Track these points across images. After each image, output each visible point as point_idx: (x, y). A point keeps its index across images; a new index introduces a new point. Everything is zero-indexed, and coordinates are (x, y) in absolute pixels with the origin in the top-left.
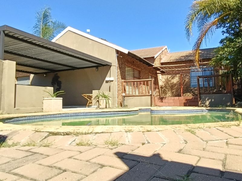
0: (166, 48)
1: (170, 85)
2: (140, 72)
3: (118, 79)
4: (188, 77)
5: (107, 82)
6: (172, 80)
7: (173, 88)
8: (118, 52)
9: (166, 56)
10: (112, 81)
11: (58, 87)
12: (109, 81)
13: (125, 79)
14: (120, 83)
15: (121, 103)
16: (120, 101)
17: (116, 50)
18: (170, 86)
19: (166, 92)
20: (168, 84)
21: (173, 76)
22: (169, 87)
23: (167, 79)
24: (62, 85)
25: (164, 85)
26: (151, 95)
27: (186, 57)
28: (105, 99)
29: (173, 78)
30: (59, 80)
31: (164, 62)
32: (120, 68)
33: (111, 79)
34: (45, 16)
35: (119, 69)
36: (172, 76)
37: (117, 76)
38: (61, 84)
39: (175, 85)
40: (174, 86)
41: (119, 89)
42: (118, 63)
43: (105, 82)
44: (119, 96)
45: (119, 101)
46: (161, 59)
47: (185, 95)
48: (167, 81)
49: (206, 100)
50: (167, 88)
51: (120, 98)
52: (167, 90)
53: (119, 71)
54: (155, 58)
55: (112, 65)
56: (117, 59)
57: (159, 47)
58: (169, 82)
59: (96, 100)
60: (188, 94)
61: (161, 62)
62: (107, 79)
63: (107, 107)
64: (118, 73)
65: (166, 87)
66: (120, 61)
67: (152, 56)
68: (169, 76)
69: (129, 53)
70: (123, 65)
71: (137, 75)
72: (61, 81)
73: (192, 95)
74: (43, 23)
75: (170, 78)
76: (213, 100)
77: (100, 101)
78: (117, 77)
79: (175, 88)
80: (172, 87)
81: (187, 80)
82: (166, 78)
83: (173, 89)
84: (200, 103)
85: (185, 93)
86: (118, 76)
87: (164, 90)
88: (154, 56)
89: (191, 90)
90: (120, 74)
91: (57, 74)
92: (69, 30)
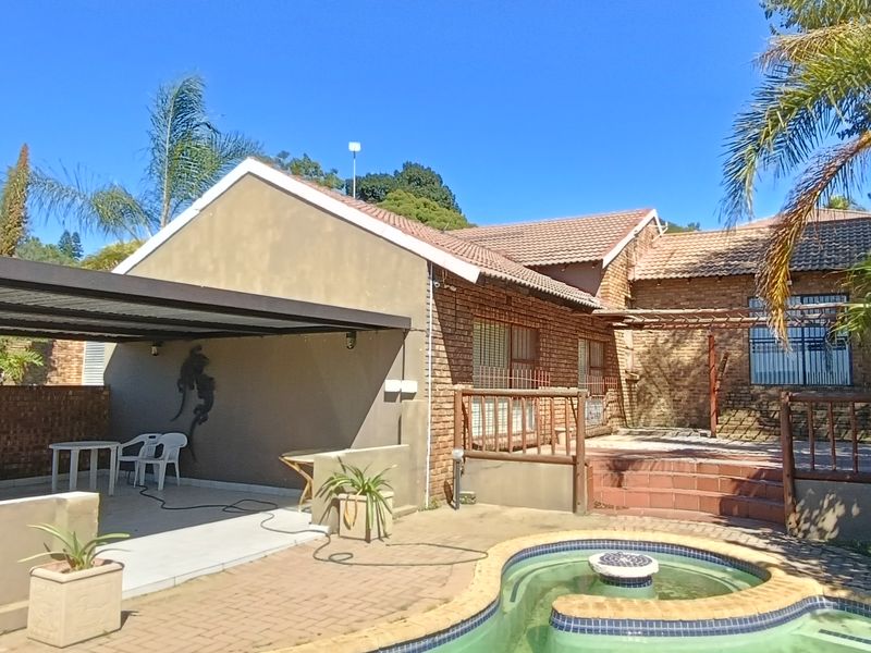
0: (654, 219)
1: (667, 371)
2: (536, 335)
3: (438, 386)
4: (739, 342)
5: (390, 397)
6: (675, 351)
7: (678, 383)
8: (436, 271)
9: (650, 251)
10: (411, 396)
11: (202, 402)
12: (397, 393)
13: (468, 379)
14: (444, 399)
15: (446, 486)
16: (443, 476)
17: (429, 262)
18: (664, 375)
19: (647, 397)
20: (658, 366)
21: (681, 336)
22: (662, 379)
23: (655, 344)
24: (215, 392)
25: (641, 370)
26: (574, 462)
27: (733, 259)
28: (364, 498)
29: (678, 342)
30: (208, 371)
31: (643, 277)
32: (446, 336)
33: (409, 386)
34: (183, 105)
35: (442, 342)
36: (674, 335)
37: (430, 373)
38: (213, 388)
39: (688, 370)
40: (682, 374)
41: (440, 426)
42: (436, 315)
43: (381, 395)
44: (441, 457)
45: (436, 478)
46: (629, 266)
47: (726, 418)
48: (654, 355)
49: (825, 506)
50: (654, 383)
51: (444, 463)
52: (653, 389)
53: (443, 348)
54: (604, 266)
55: (413, 326)
56: (432, 301)
57: (624, 212)
58: (664, 359)
59: (328, 502)
60: (742, 414)
61: (631, 278)
62: (391, 385)
63: (374, 534)
64: (438, 360)
65: (647, 375)
66: (448, 305)
67: (593, 259)
68: (663, 335)
69: (482, 276)
70: (462, 320)
71: (523, 348)
72: (212, 379)
73: (758, 420)
74: (171, 132)
75: (667, 341)
76: (855, 510)
77: (342, 503)
78: (430, 379)
79: (686, 383)
80: (675, 377)
81: (736, 354)
82: (652, 340)
83: (675, 386)
84: (792, 519)
85: (725, 409)
86: (438, 373)
87: (643, 389)
88: (599, 258)
89: (754, 398)
90: (446, 361)
91: (200, 348)
92: (249, 173)
